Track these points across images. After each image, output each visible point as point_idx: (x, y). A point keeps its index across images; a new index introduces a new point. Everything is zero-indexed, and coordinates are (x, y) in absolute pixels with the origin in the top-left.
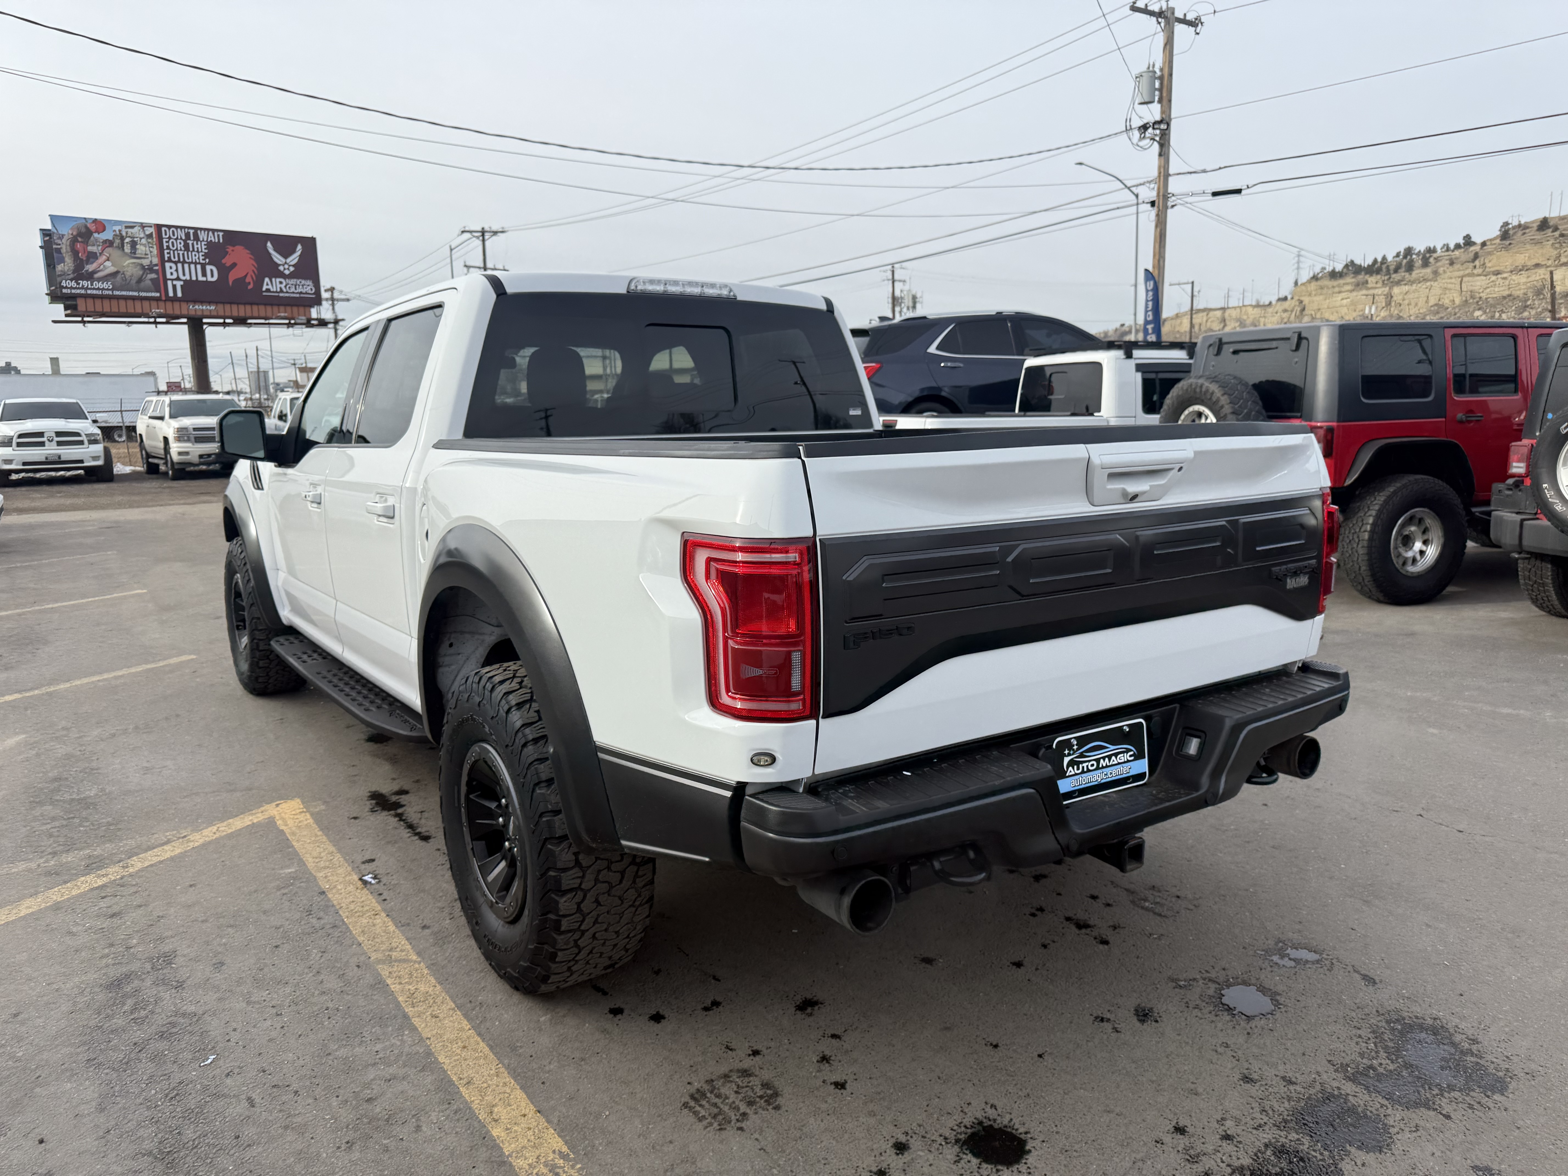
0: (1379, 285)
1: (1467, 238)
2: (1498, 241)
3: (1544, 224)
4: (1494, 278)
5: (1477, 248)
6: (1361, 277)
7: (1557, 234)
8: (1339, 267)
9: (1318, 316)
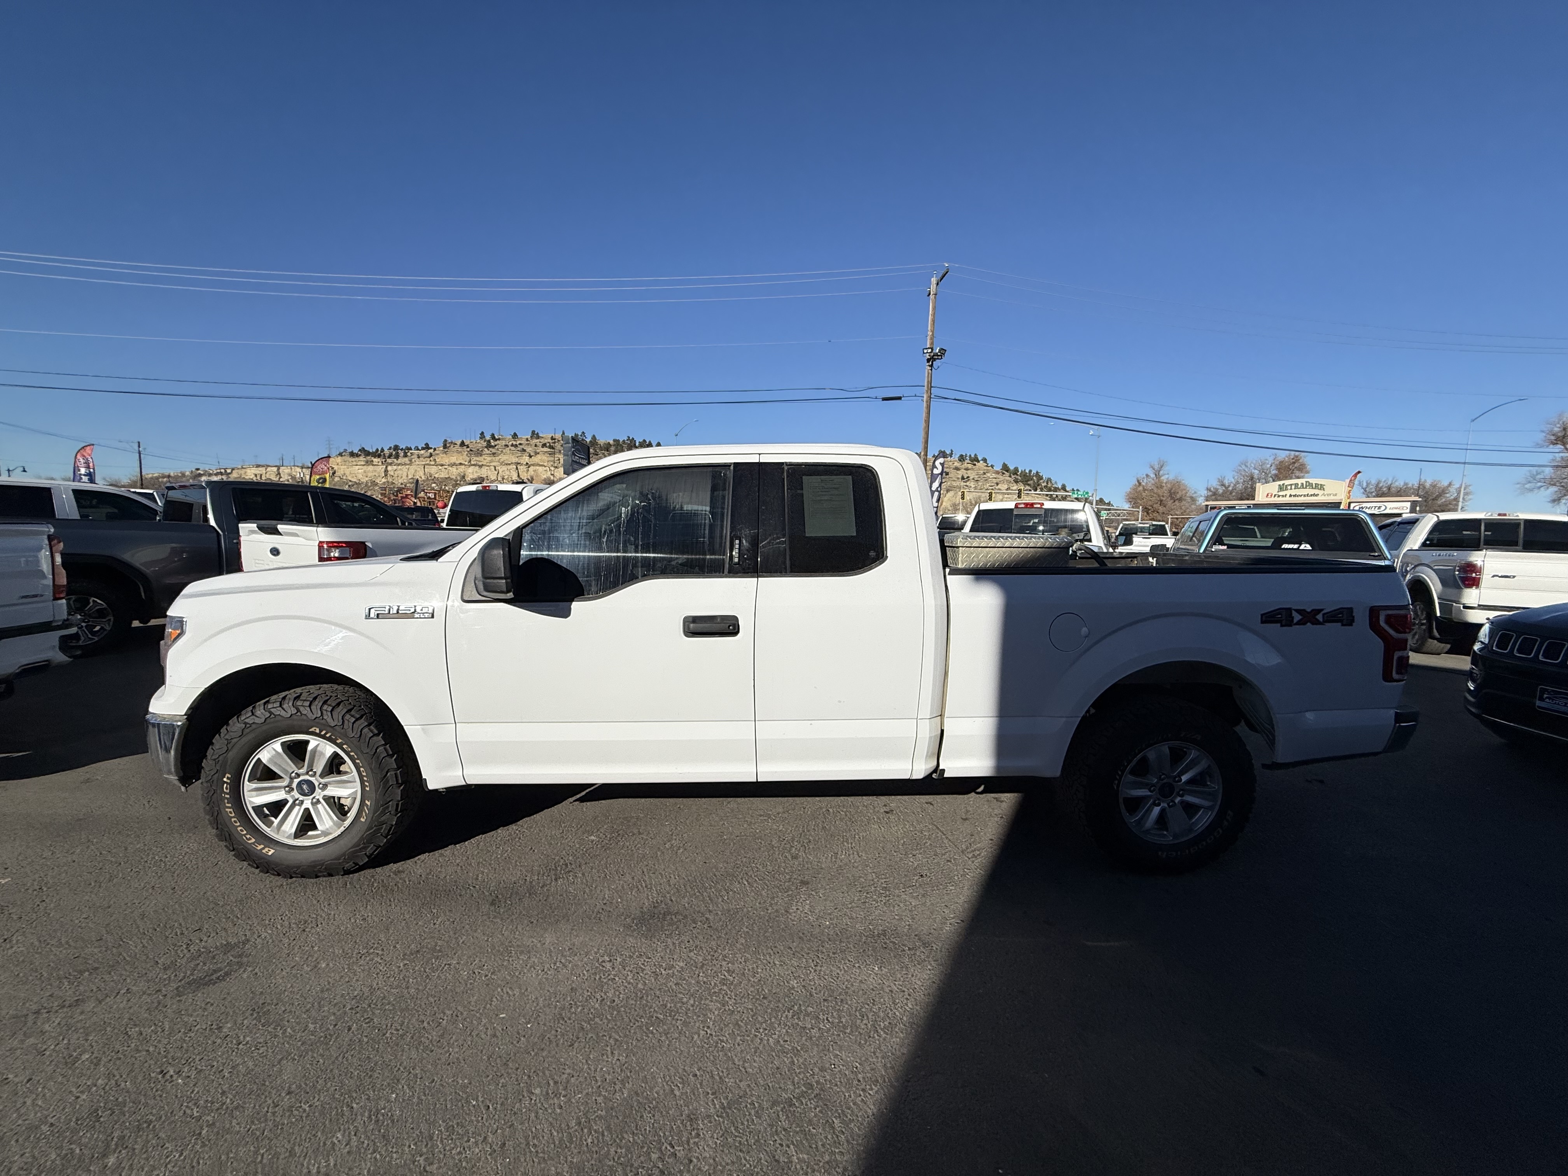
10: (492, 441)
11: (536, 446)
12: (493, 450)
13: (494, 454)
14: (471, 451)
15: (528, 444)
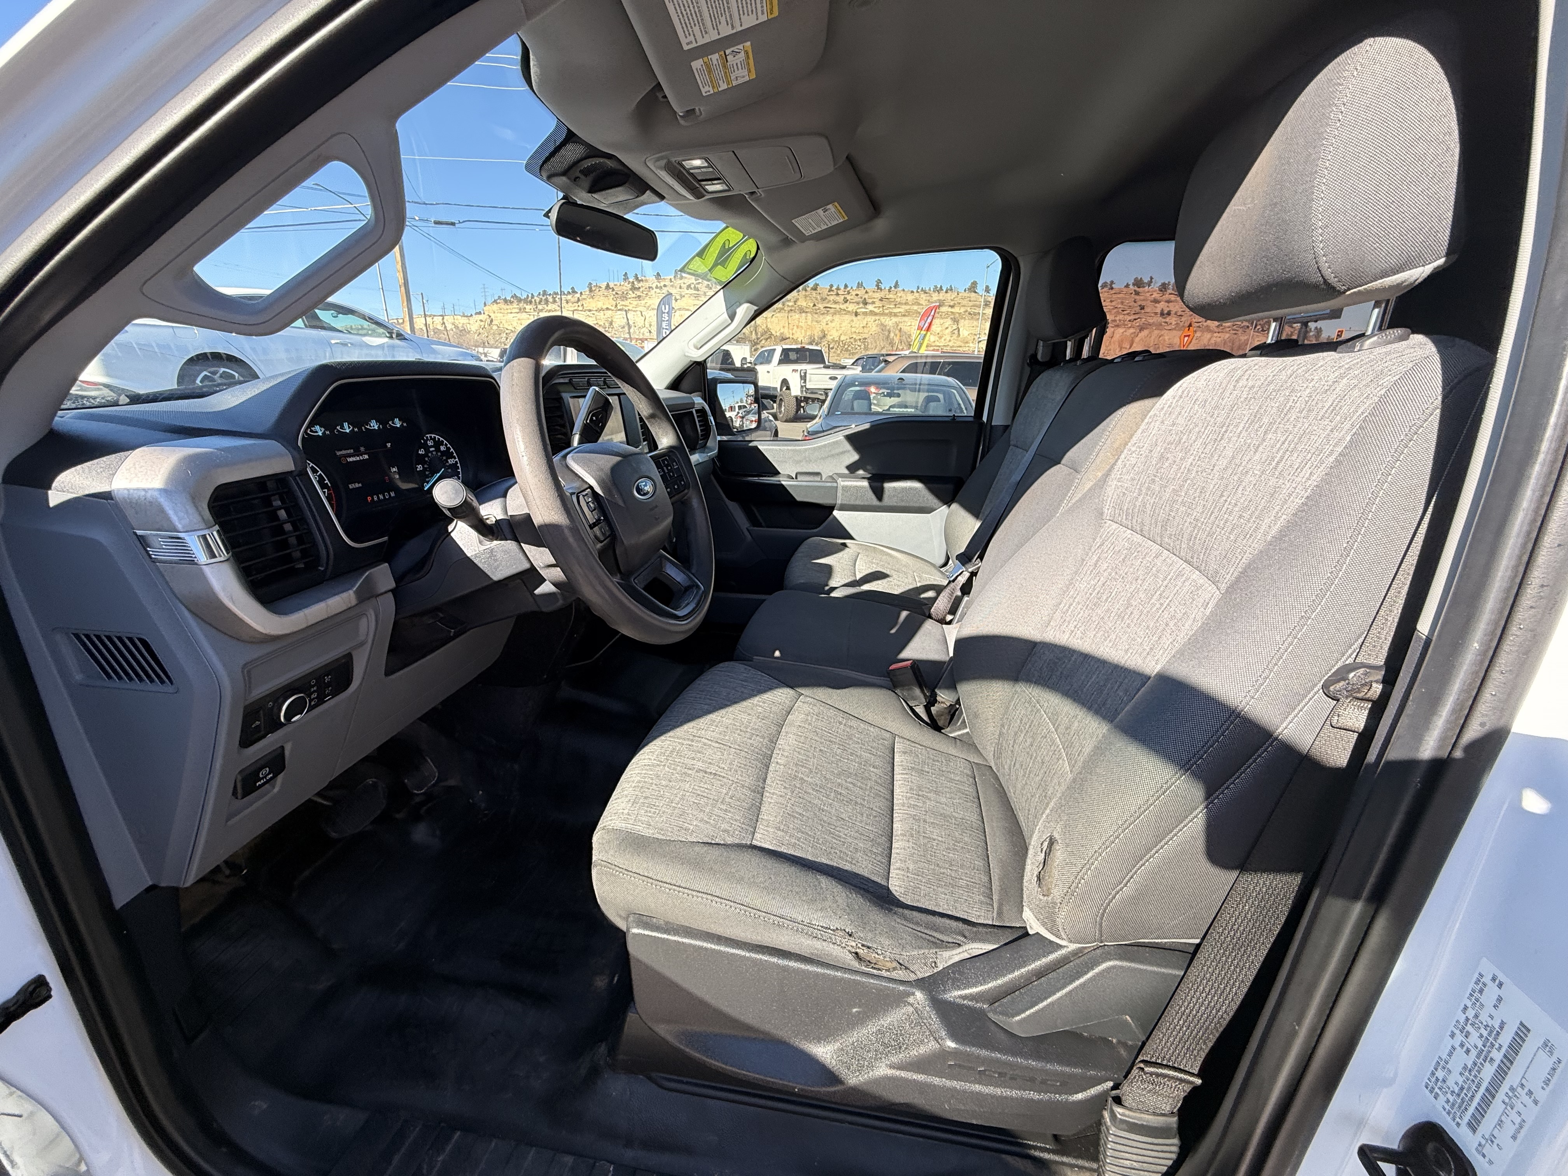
0: (532, 311)
1: (573, 288)
2: (588, 293)
3: (608, 287)
4: (589, 313)
5: (578, 295)
6: (521, 305)
7: (614, 293)
8: (508, 298)
9: (501, 326)
10: (636, 283)
11: (680, 287)
12: (639, 293)
13: (639, 297)
14: (617, 293)
15: (672, 286)
